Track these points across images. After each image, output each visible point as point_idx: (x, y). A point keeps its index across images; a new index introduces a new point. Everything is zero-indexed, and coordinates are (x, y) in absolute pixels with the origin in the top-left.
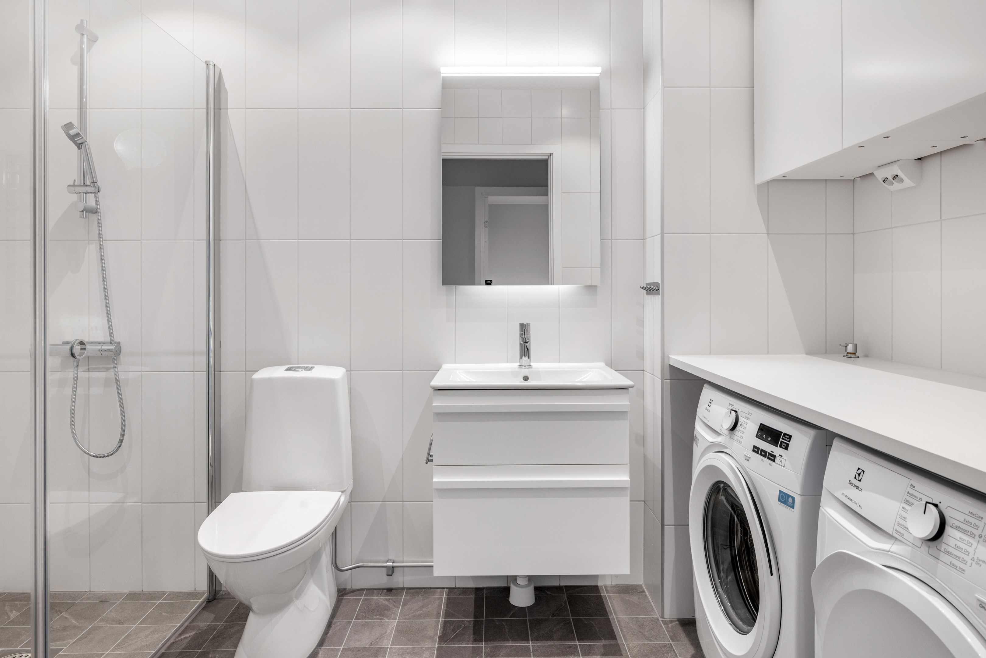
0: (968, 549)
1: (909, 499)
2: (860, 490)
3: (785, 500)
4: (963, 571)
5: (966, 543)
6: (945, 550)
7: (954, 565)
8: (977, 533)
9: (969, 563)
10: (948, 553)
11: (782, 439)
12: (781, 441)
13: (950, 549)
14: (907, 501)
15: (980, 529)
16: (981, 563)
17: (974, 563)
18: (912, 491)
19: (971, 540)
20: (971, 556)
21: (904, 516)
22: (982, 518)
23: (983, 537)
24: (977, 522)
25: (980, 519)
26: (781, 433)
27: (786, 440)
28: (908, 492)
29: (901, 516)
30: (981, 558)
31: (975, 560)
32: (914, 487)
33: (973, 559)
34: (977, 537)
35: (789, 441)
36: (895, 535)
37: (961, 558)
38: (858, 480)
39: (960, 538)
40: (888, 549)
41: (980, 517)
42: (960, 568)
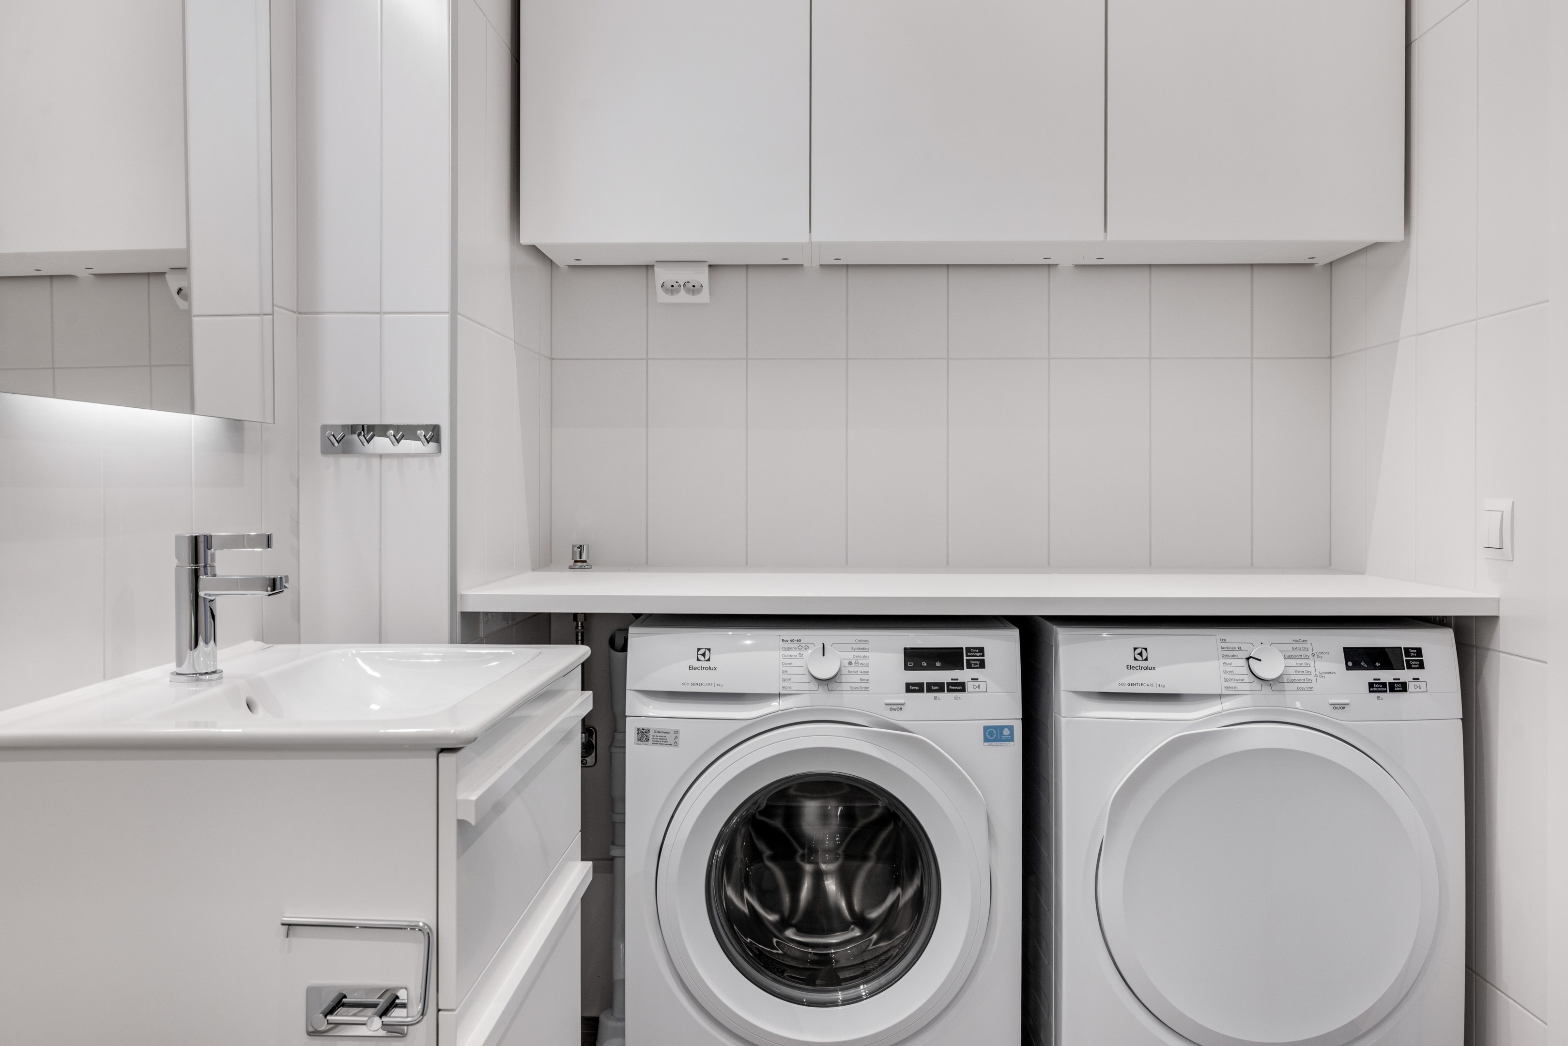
0: (1308, 669)
1: (1225, 653)
2: (1153, 668)
3: (997, 736)
4: (1311, 689)
5: (1304, 665)
6: (1288, 680)
7: (1301, 688)
8: (1309, 653)
9: (1314, 681)
10: (1292, 681)
11: (967, 656)
12: (967, 659)
13: (1292, 677)
14: (1225, 656)
15: (1310, 649)
16: (1323, 675)
17: (1318, 678)
18: (1224, 645)
19: (1308, 661)
20: (1313, 673)
21: (1230, 670)
22: (1306, 641)
23: (1316, 655)
24: (1305, 645)
25: (1305, 642)
26: (961, 650)
27: (977, 656)
28: (1221, 647)
29: (1226, 671)
30: (1322, 672)
31: (1318, 675)
32: (1225, 640)
33: (1316, 675)
34: (1311, 657)
35: (983, 656)
36: (1225, 692)
37: (1306, 680)
38: (1143, 660)
39: (1297, 664)
40: (1221, 710)
41: (1304, 641)
42: (1307, 688)
